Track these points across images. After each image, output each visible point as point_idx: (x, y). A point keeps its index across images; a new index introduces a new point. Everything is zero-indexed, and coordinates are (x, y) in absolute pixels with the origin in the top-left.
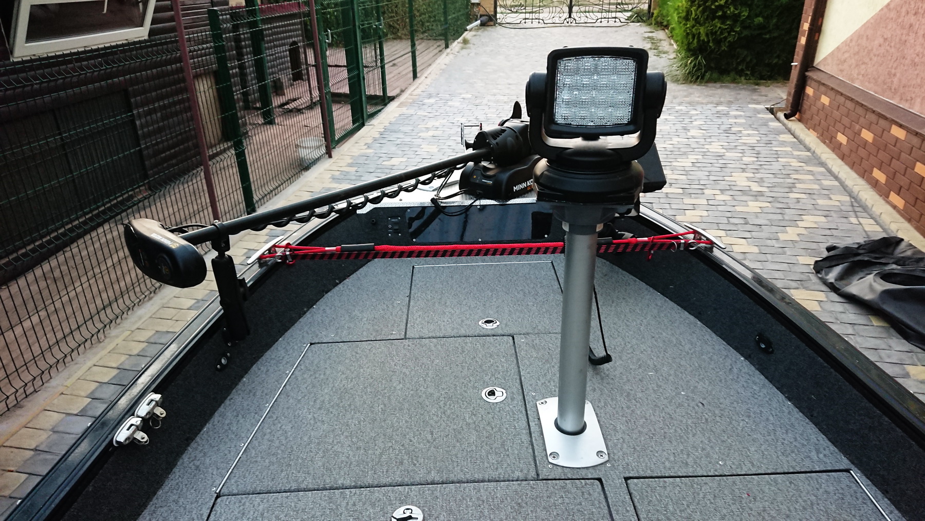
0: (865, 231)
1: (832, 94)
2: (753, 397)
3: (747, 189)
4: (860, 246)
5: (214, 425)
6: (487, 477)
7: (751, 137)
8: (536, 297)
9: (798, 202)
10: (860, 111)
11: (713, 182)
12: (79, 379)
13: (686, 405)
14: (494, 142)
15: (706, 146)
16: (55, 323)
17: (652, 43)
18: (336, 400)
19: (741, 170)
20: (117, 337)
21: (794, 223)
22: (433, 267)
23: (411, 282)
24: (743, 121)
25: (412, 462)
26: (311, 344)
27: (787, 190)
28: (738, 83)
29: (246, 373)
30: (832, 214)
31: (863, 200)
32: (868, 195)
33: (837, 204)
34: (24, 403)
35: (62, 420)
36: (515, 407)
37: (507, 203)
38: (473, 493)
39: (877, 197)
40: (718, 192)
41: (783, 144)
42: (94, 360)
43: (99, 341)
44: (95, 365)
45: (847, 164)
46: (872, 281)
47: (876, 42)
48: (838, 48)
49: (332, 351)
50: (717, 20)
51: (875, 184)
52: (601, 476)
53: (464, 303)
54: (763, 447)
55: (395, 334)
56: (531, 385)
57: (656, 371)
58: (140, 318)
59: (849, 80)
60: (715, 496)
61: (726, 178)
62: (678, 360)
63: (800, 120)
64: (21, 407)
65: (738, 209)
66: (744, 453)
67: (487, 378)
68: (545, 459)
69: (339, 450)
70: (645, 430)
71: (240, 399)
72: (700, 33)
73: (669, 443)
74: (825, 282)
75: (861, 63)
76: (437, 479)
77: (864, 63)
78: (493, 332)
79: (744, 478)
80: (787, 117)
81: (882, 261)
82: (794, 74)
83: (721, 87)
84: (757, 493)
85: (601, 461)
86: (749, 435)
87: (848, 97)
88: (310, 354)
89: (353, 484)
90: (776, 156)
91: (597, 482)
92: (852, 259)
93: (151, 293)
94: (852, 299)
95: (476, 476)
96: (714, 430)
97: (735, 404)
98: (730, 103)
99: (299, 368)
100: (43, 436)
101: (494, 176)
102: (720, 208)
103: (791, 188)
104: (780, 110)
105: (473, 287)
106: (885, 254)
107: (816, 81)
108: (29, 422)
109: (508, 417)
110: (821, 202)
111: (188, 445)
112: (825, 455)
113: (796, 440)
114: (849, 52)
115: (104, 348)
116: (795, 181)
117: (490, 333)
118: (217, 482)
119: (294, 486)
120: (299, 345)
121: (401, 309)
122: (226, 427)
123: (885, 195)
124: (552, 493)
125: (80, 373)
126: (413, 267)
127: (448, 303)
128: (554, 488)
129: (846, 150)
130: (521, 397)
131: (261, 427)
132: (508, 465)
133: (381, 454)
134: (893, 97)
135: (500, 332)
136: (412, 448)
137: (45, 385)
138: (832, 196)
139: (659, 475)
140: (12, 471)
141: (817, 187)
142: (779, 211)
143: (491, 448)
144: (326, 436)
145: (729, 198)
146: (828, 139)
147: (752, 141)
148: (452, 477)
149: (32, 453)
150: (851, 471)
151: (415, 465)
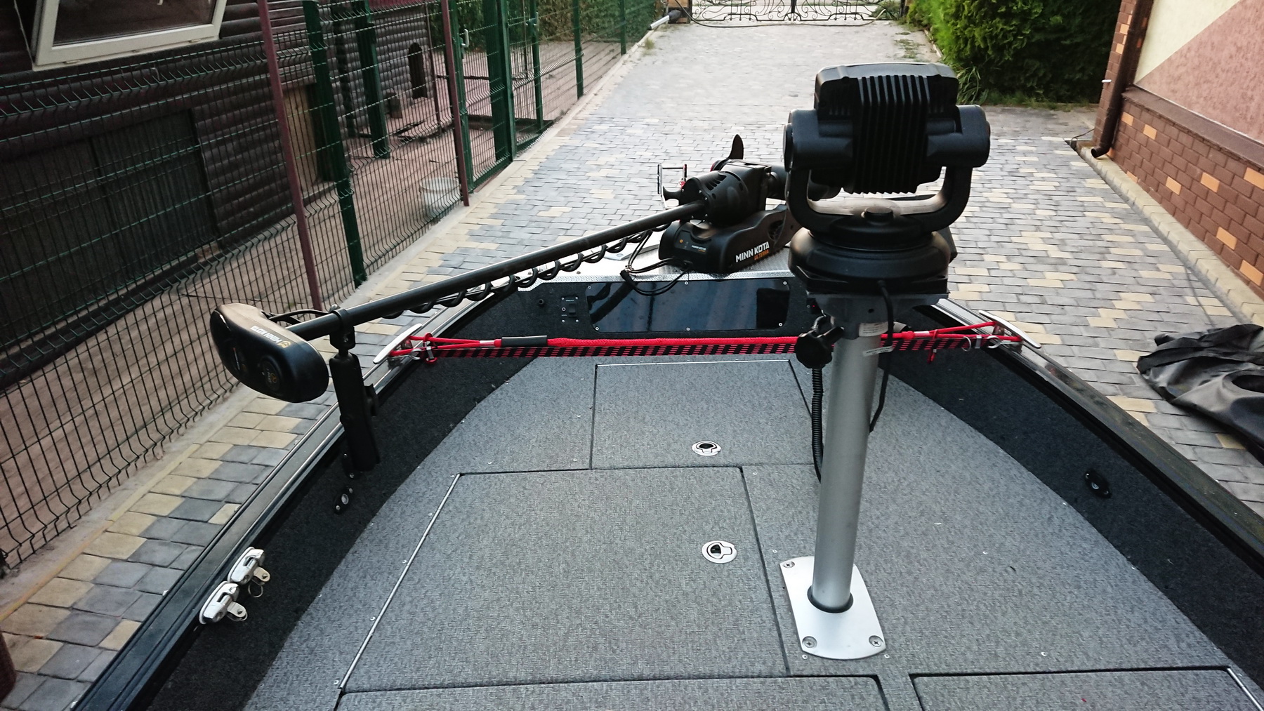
0: (1208, 316)
1: (1161, 123)
2: (1083, 559)
3: (1043, 254)
4: (1203, 338)
5: (333, 590)
6: (716, 672)
7: (1046, 182)
8: (770, 411)
9: (1114, 274)
10: (1201, 148)
11: (995, 245)
12: (129, 511)
13: (990, 570)
14: (709, 193)
15: (985, 195)
16: (96, 431)
17: (907, 49)
18: (499, 555)
19: (1033, 228)
20: (180, 452)
21: (1108, 302)
22: (623, 367)
23: (595, 388)
24: (1035, 159)
25: (610, 646)
26: (461, 475)
27: (1098, 257)
28: (1026, 106)
29: (374, 515)
30: (1161, 290)
31: (1204, 272)
32: (1210, 265)
33: (1168, 276)
34: (55, 543)
35: (107, 567)
36: (749, 570)
37: (726, 278)
38: (698, 693)
39: (1223, 268)
40: (1003, 259)
41: (1091, 192)
42: (150, 484)
43: (155, 458)
44: (150, 492)
45: (1179, 220)
46: (1221, 386)
47: (1226, 53)
48: (1169, 59)
49: (490, 486)
50: (998, 19)
51: (1220, 250)
52: (877, 673)
53: (670, 418)
54: (1100, 632)
55: (577, 462)
56: (770, 538)
57: (946, 520)
58: (212, 426)
59: (1184, 104)
60: (1038, 702)
61: (1014, 239)
62: (975, 505)
63: (1113, 159)
64: (52, 549)
65: (1031, 282)
66: (1074, 640)
67: (707, 528)
68: (796, 645)
69: (508, 628)
70: (936, 606)
71: (368, 553)
72: (974, 36)
73: (970, 625)
74: (1153, 387)
75: (1202, 80)
76: (646, 673)
77: (1206, 81)
78: (713, 462)
79: (1076, 676)
80: (1095, 154)
81: (1233, 358)
82: (1107, 95)
83: (1003, 111)
84: (1095, 697)
85: (874, 650)
86: (1080, 614)
87: (1185, 128)
88: (460, 489)
89: (530, 678)
90: (1081, 209)
91: (872, 681)
92: (1191, 356)
93: (226, 391)
94: (1191, 411)
95: (701, 669)
96: (1031, 606)
97: (1058, 570)
98: (1016, 134)
99: (446, 509)
100: (83, 589)
101: (710, 240)
102: (1006, 281)
103: (1104, 254)
104: (1086, 144)
105: (680, 396)
106: (1238, 349)
107: (1137, 105)
108: (62, 570)
109: (741, 584)
110: (1145, 274)
111: (298, 618)
112: (1189, 645)
113: (1146, 622)
114: (1185, 65)
115: (162, 468)
116: (1109, 244)
117: (708, 462)
118: (341, 672)
119: (448, 679)
120: (445, 476)
121: (582, 426)
122: (350, 593)
123: (1234, 265)
124: (809, 695)
125: (129, 503)
126: (596, 366)
127: (648, 418)
128: (811, 688)
129: (1179, 202)
130: (757, 556)
131: (397, 594)
132: (745, 654)
133: (566, 636)
134: (1248, 130)
135: (722, 461)
136: (609, 627)
137: (83, 517)
138: (1160, 266)
139: (959, 671)
140: (41, 638)
141: (1138, 252)
142: (1088, 286)
143: (720, 629)
144: (488, 608)
145: (1018, 267)
146: (1153, 186)
147: (1048, 187)
148: (668, 671)
149: (68, 613)
150: (1229, 670)
151: (614, 651)
